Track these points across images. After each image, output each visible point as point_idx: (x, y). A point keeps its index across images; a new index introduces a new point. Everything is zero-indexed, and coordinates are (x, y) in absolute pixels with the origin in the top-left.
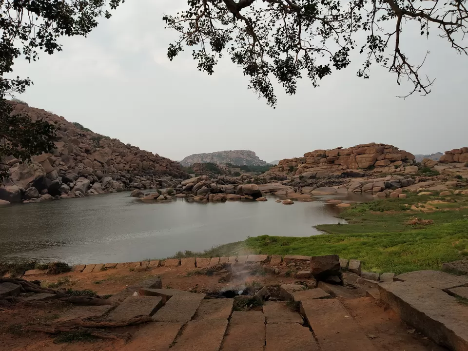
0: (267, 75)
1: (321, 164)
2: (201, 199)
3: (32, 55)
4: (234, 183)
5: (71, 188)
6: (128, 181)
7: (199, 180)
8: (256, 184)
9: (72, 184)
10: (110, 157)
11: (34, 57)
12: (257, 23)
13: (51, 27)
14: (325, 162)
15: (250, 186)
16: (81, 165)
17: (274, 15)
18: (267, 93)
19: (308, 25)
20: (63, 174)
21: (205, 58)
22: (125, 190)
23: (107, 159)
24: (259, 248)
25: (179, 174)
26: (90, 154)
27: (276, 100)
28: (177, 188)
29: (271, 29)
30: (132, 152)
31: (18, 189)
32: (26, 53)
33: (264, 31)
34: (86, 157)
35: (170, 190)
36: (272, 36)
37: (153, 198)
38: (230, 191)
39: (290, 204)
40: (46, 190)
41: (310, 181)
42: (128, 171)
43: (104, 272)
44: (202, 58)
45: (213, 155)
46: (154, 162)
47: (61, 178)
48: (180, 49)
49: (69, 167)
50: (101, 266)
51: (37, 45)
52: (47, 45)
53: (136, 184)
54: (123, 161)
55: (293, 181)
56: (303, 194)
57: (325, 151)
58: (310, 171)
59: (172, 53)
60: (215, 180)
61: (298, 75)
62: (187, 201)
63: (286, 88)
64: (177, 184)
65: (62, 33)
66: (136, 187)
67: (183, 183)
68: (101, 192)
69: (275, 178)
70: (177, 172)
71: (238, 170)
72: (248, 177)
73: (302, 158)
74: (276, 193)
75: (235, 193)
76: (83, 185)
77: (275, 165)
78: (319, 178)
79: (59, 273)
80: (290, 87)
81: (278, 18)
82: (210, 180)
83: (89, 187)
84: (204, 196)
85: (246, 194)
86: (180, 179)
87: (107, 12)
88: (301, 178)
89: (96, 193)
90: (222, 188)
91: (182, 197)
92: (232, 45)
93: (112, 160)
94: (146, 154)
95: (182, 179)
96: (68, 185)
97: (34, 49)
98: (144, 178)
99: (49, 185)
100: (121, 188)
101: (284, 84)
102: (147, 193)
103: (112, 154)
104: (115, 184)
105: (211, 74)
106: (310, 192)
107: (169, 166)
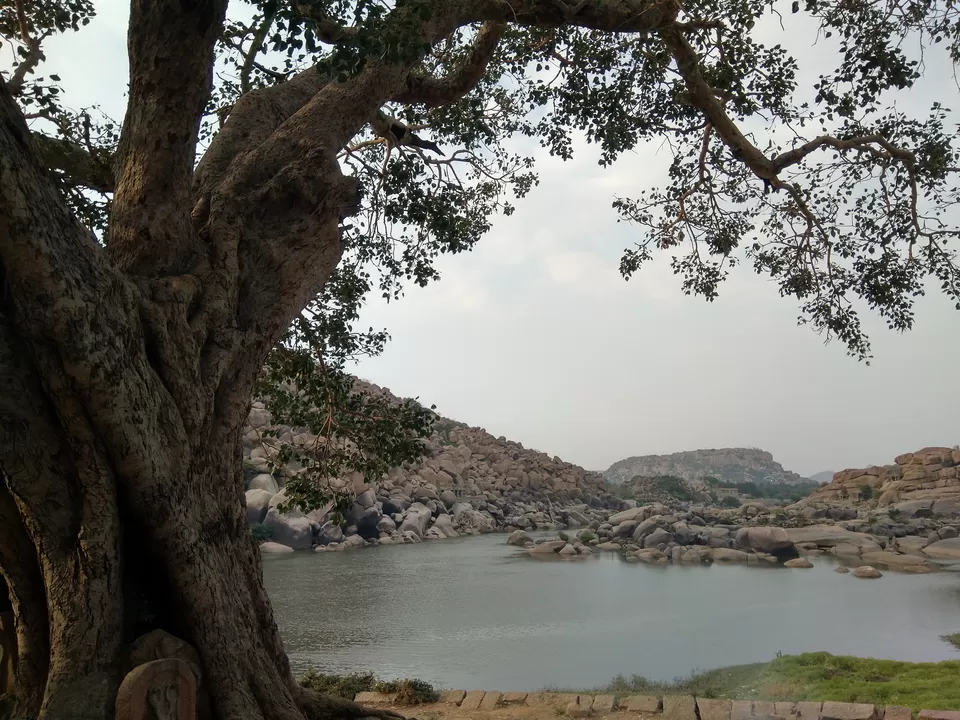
0: (843, 293)
1: (942, 482)
2: (656, 557)
3: (393, 288)
4: (726, 522)
5: (398, 524)
6: (501, 512)
7: (647, 514)
8: (781, 526)
9: (399, 517)
10: (468, 464)
11: (396, 293)
12: (812, 193)
13: (426, 241)
14: (954, 477)
15: (767, 530)
16: (416, 479)
17: (849, 173)
18: (843, 331)
19: (931, 185)
20: (384, 495)
21: (698, 270)
22: (495, 531)
23: (463, 466)
24: (808, 683)
25: (603, 498)
26: (432, 456)
27: (868, 345)
28: (601, 530)
29: (845, 202)
30: (510, 452)
31: (307, 525)
32: (384, 287)
33: (828, 206)
34: (426, 463)
35: (586, 532)
36: (847, 214)
37: (552, 550)
38: (721, 541)
39: (871, 576)
40: (354, 528)
41: (917, 522)
42: (502, 491)
43: (505, 711)
44: (691, 270)
45: (674, 459)
46: (550, 473)
47: (381, 504)
48: (645, 256)
49: (395, 483)
50: (495, 698)
51: (402, 273)
52: (416, 272)
53: (516, 518)
54: (491, 470)
55: (873, 521)
56: (901, 553)
57: (950, 451)
58: (914, 498)
59: (629, 265)
60: (683, 514)
61: (916, 290)
62: (624, 559)
63: (888, 318)
64: (601, 521)
65: (443, 250)
66: (516, 526)
67: (612, 518)
68: (450, 534)
69: (828, 515)
70: (598, 495)
71: (733, 493)
72: (759, 510)
73: (891, 467)
74: (832, 550)
75: (731, 545)
76: (419, 518)
77: (825, 484)
78: (940, 516)
79: (417, 703)
80: (896, 314)
81: (857, 177)
82: (671, 514)
83: (430, 524)
84: (661, 550)
85: (760, 550)
86: (604, 511)
87: (507, 204)
88: (893, 514)
89: (442, 535)
90: (701, 534)
91: (612, 550)
92: (755, 239)
93: (472, 468)
94: (536, 457)
95: (608, 511)
96: (393, 518)
97: (398, 279)
98: (530, 507)
99: (359, 517)
100: (489, 525)
101: (882, 310)
102: (539, 539)
103: (472, 457)
104: (477, 517)
105: (712, 300)
106: (920, 550)
107: (581, 482)
